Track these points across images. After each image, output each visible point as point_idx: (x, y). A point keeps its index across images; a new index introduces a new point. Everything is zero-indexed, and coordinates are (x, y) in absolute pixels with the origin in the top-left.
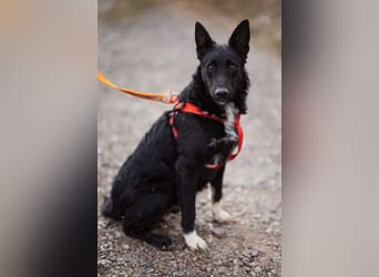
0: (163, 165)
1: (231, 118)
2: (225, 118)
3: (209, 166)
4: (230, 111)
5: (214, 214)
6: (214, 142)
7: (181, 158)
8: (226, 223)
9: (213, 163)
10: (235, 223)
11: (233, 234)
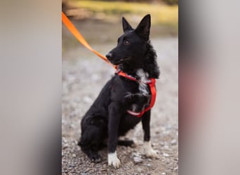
3: (130, 112)
5: (145, 150)
6: (129, 95)
8: (150, 157)
10: (157, 159)
11: (149, 165)
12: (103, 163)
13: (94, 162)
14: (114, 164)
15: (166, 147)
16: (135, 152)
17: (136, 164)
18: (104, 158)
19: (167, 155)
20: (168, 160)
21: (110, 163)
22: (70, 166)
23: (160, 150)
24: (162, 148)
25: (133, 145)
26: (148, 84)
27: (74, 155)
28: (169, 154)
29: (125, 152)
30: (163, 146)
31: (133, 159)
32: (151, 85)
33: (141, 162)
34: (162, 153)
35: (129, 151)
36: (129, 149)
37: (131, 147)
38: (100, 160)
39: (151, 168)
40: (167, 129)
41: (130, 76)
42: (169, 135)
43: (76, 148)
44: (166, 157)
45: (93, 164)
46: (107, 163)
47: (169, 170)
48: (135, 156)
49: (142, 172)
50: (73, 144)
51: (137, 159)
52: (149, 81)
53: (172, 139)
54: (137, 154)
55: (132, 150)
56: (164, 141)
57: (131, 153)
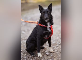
0: (34, 37)
1: (49, 26)
2: (47, 26)
3: (45, 38)
4: (49, 24)
5: (49, 50)
6: (45, 32)
7: (38, 36)
9: (45, 37)
10: (54, 53)
11: (52, 55)
12: (36, 56)
13: (33, 56)
14: (40, 56)
15: (56, 48)
16: (46, 51)
17: (47, 55)
18: (36, 54)
19: (57, 51)
20: (58, 53)
21: (39, 56)
22: (25, 59)
23: (54, 49)
24: (54, 48)
25: (44, 48)
26: (50, 28)
27: (25, 54)
28: (57, 50)
29: (42, 51)
30: (54, 47)
31: (46, 54)
32: (51, 28)
33: (49, 55)
34: (55, 51)
35: (44, 51)
36: (44, 50)
37: (44, 49)
38: (35, 55)
39: (53, 56)
40: (54, 41)
41: (44, 26)
42: (55, 43)
43: (25, 52)
44: (57, 52)
45: (33, 57)
46: (38, 56)
47: (59, 56)
48: (46, 52)
49: (50, 58)
50: (24, 50)
51: (47, 54)
52: (50, 26)
53: (57, 44)
54: (47, 52)
55: (45, 50)
56: (54, 46)
57: (44, 52)
